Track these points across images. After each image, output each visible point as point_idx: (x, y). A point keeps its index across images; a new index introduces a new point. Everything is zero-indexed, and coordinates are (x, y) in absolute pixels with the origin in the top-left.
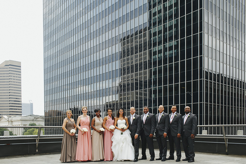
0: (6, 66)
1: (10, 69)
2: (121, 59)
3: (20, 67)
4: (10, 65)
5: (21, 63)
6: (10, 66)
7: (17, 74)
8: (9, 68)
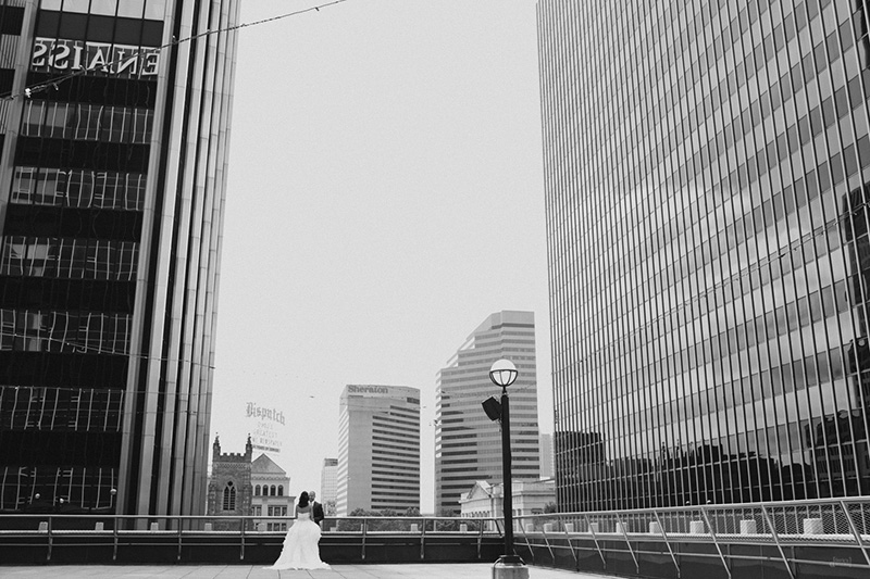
0: (494, 328)
1: (504, 337)
2: (857, 303)
3: (533, 326)
4: (504, 325)
5: (535, 315)
6: (503, 329)
7: (523, 350)
8: (503, 333)
